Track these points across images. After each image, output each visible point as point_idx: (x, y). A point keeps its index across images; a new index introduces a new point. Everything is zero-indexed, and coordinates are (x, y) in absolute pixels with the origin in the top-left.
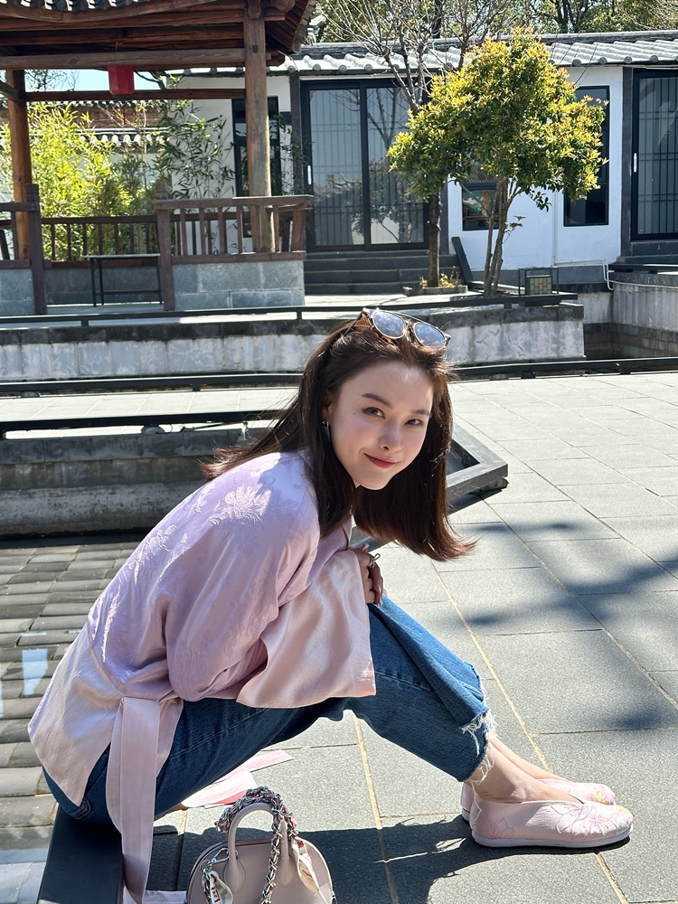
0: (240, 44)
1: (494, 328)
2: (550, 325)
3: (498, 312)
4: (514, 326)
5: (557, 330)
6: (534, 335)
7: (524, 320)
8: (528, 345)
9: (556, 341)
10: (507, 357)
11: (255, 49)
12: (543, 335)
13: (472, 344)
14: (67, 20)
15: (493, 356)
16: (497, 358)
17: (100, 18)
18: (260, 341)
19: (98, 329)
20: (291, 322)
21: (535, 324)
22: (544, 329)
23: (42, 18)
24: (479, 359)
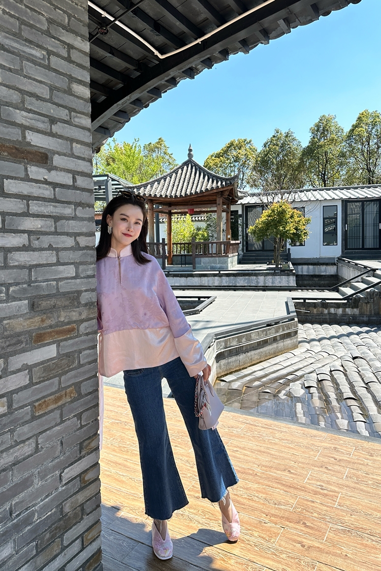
0: (216, 203)
1: (270, 277)
2: (286, 277)
3: (271, 273)
4: (276, 277)
5: (288, 279)
6: (282, 280)
7: (279, 275)
8: (280, 282)
9: (288, 281)
10: (274, 285)
11: (219, 204)
12: (284, 280)
13: (264, 281)
14: (173, 200)
15: (270, 285)
16: (271, 285)
17: (181, 199)
18: (210, 278)
19: (171, 274)
20: (217, 274)
21: (282, 277)
22: (284, 278)
23: (167, 200)
24: (266, 285)
